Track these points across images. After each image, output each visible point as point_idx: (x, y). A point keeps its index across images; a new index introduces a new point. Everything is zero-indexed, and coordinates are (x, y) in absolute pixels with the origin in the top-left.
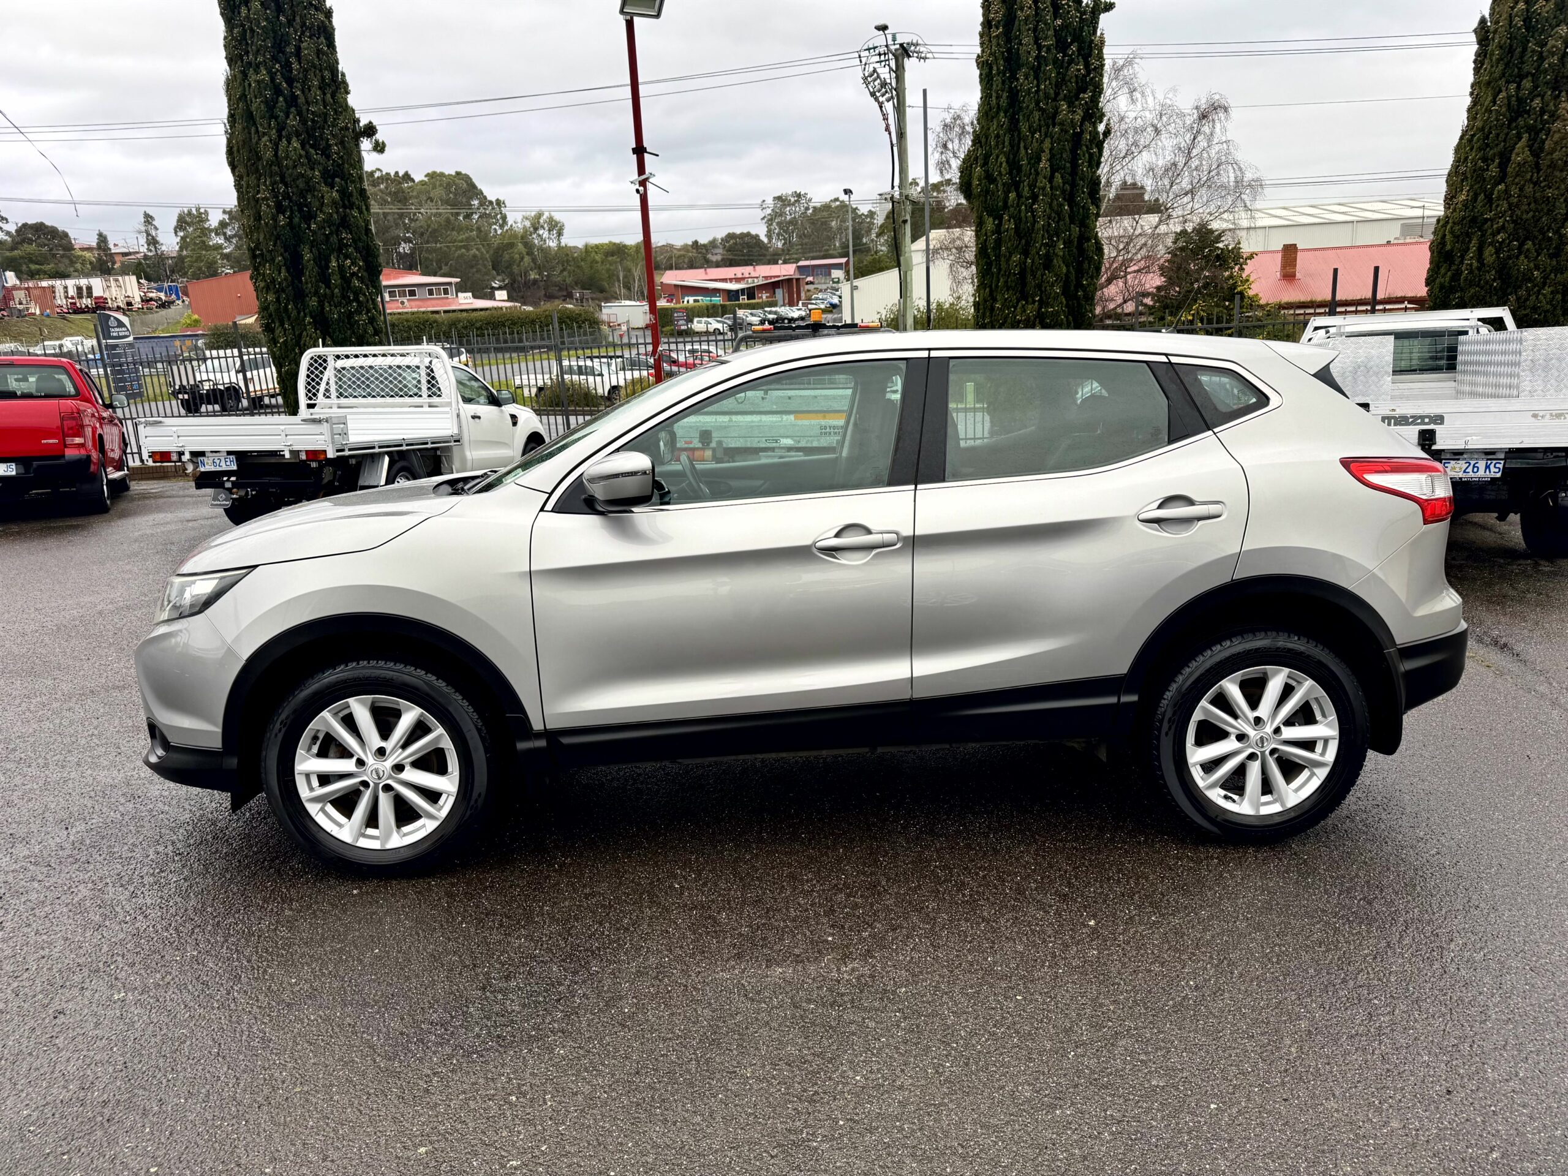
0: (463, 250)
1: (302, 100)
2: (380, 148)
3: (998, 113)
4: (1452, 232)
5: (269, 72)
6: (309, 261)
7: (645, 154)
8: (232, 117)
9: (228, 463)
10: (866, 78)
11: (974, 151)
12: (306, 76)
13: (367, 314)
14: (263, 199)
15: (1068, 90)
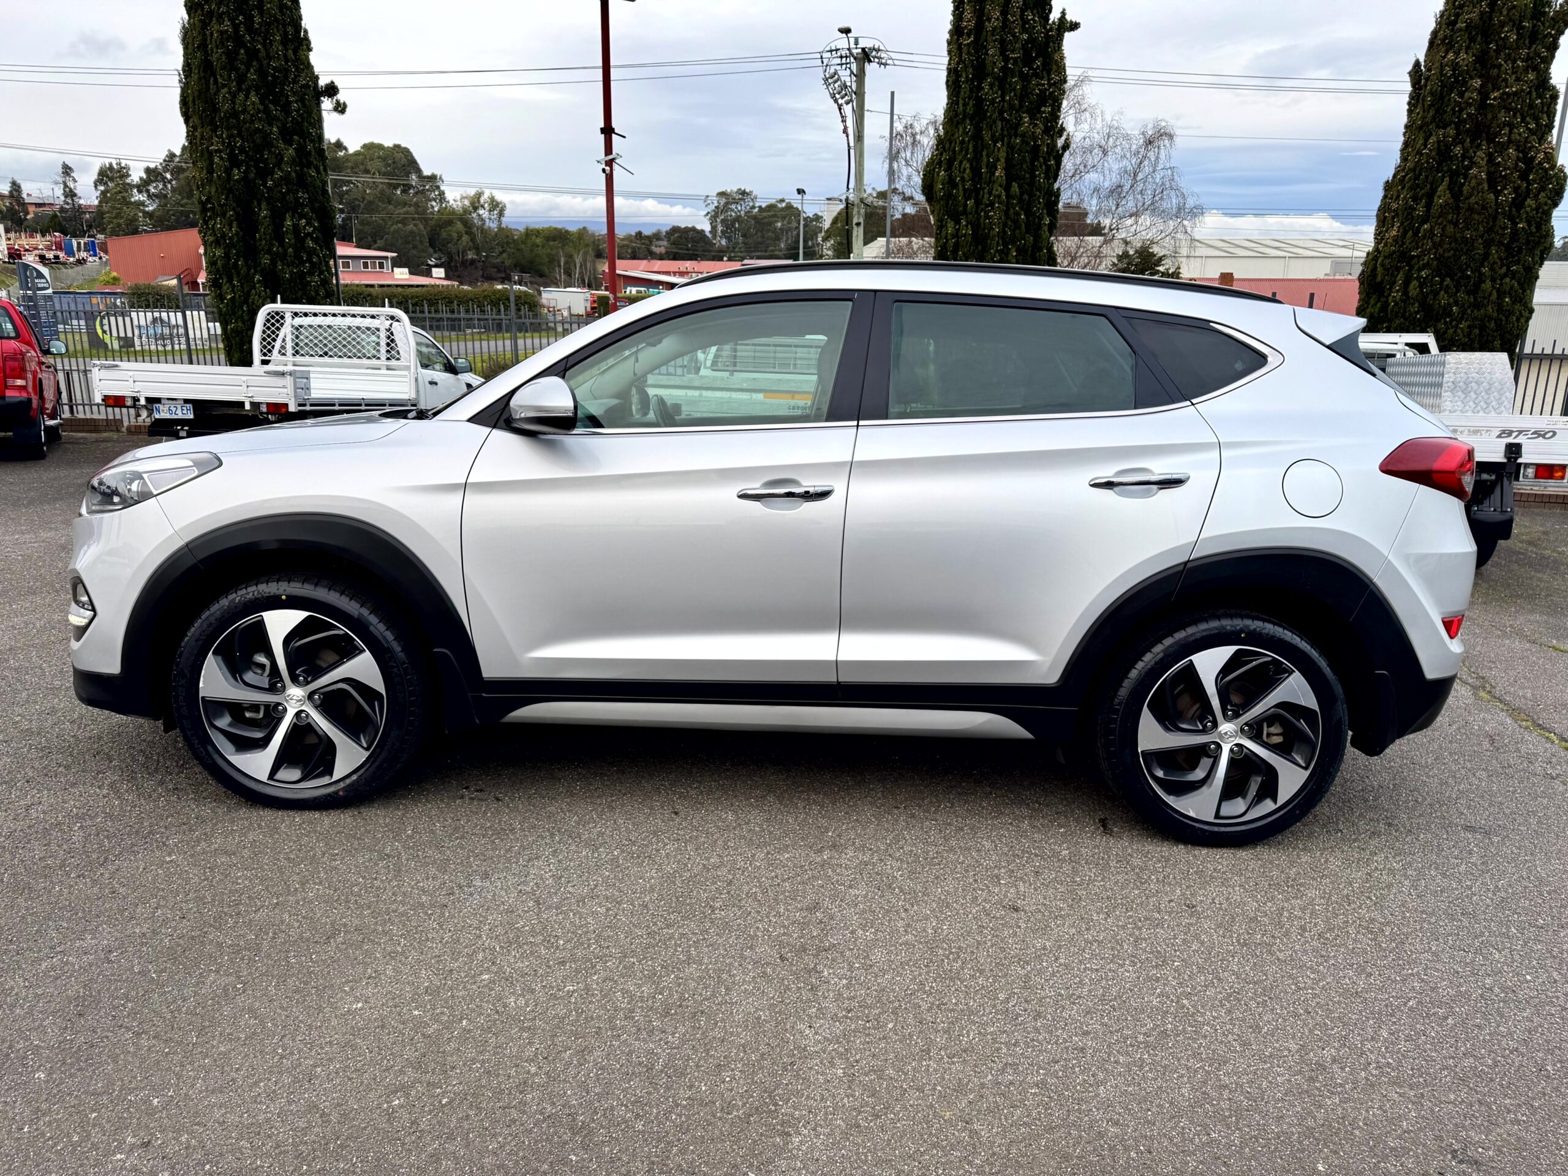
0: (400, 225)
1: (263, 54)
2: (340, 108)
3: (964, 119)
4: (1383, 265)
5: (233, 23)
6: (265, 217)
7: (613, 135)
8: (187, 68)
9: (185, 412)
10: (827, 80)
11: (937, 155)
12: (267, 31)
13: (319, 276)
14: (216, 151)
15: (1030, 103)
